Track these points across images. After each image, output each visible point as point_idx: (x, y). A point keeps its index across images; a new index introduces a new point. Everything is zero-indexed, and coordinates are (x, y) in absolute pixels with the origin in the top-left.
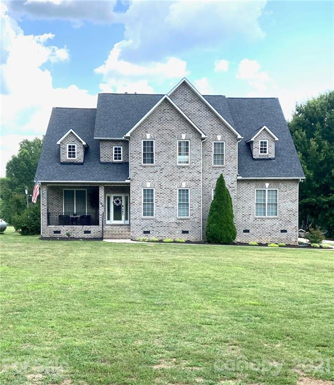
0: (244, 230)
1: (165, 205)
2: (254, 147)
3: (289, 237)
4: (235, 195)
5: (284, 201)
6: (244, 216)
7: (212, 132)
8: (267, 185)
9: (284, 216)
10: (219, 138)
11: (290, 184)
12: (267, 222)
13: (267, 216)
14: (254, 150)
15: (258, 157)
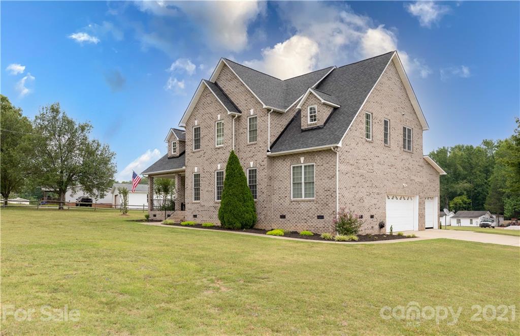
0: (281, 216)
1: (206, 189)
2: (302, 116)
3: (326, 225)
4: (266, 174)
5: (320, 178)
6: (280, 198)
7: (246, 107)
8: (302, 159)
9: (321, 197)
10: (252, 112)
11: (327, 155)
12: (302, 205)
13: (303, 198)
14: (302, 119)
15: (306, 127)
